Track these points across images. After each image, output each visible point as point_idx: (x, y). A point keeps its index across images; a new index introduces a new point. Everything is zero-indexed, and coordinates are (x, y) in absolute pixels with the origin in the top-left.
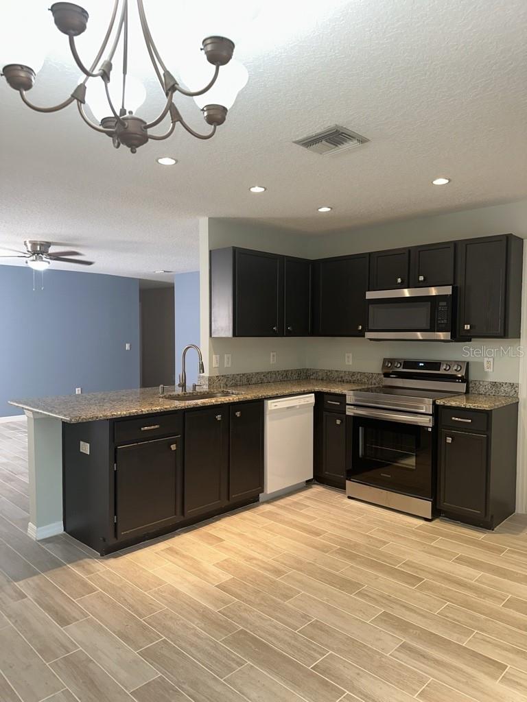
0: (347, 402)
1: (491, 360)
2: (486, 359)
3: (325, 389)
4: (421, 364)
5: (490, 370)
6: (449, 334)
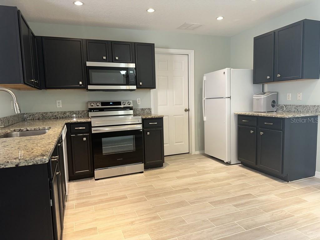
0: (92, 126)
1: (140, 99)
2: (138, 99)
3: (69, 121)
4: (111, 103)
5: (140, 104)
6: (136, 86)
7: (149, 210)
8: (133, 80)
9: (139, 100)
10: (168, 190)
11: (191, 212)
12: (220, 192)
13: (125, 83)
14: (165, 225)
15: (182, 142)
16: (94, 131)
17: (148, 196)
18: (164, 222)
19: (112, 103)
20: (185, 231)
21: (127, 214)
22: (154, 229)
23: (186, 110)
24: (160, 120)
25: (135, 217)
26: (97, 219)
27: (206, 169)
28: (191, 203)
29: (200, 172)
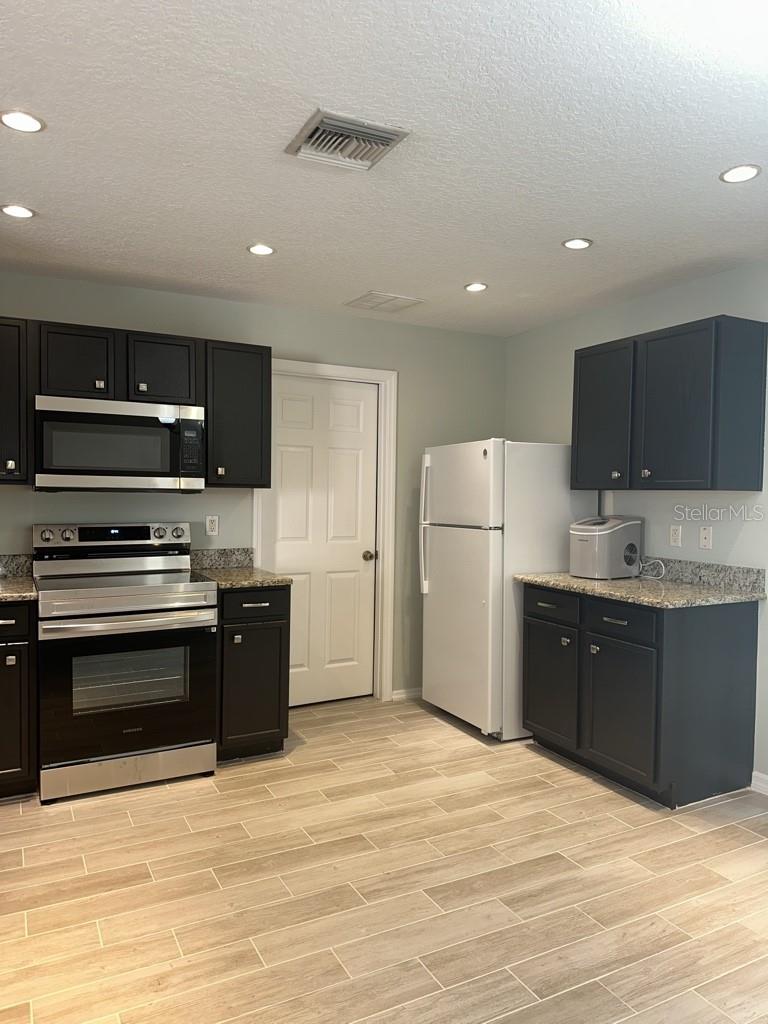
0: (41, 616)
1: (216, 518)
2: (209, 518)
4: (113, 531)
5: (215, 533)
6: (203, 480)
7: (223, 925)
8: (195, 461)
9: (212, 522)
10: (295, 846)
11: (363, 931)
12: (464, 849)
13: (168, 471)
14: (273, 987)
15: (351, 660)
16: (46, 632)
17: (223, 870)
18: (273, 974)
19: (117, 531)
20: (340, 1010)
21: (144, 943)
22: (233, 1005)
23: (367, 556)
24: (279, 594)
25: (172, 958)
26: (35, 968)
27: (423, 759)
28: (368, 896)
29: (403, 769)
